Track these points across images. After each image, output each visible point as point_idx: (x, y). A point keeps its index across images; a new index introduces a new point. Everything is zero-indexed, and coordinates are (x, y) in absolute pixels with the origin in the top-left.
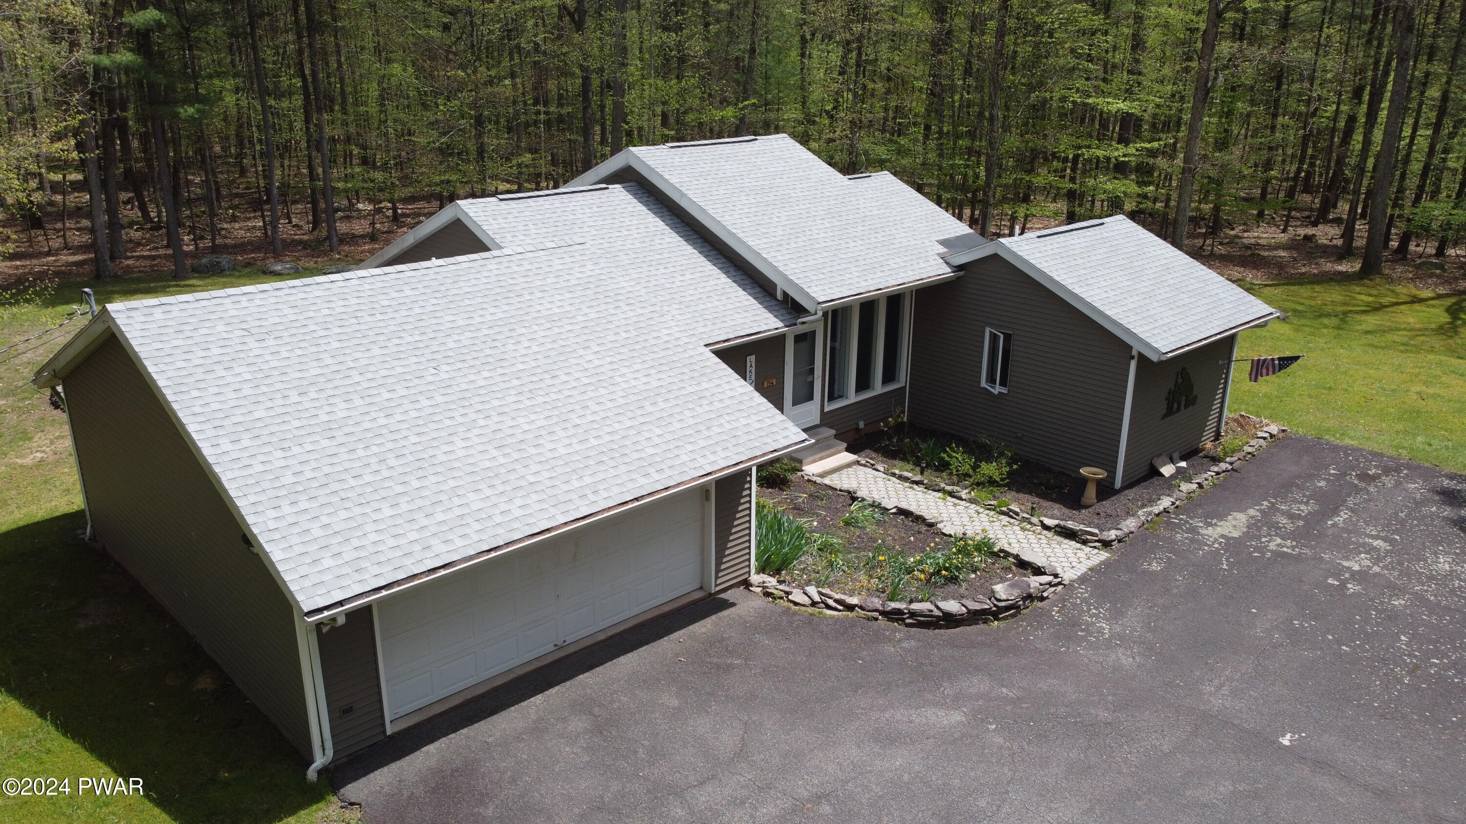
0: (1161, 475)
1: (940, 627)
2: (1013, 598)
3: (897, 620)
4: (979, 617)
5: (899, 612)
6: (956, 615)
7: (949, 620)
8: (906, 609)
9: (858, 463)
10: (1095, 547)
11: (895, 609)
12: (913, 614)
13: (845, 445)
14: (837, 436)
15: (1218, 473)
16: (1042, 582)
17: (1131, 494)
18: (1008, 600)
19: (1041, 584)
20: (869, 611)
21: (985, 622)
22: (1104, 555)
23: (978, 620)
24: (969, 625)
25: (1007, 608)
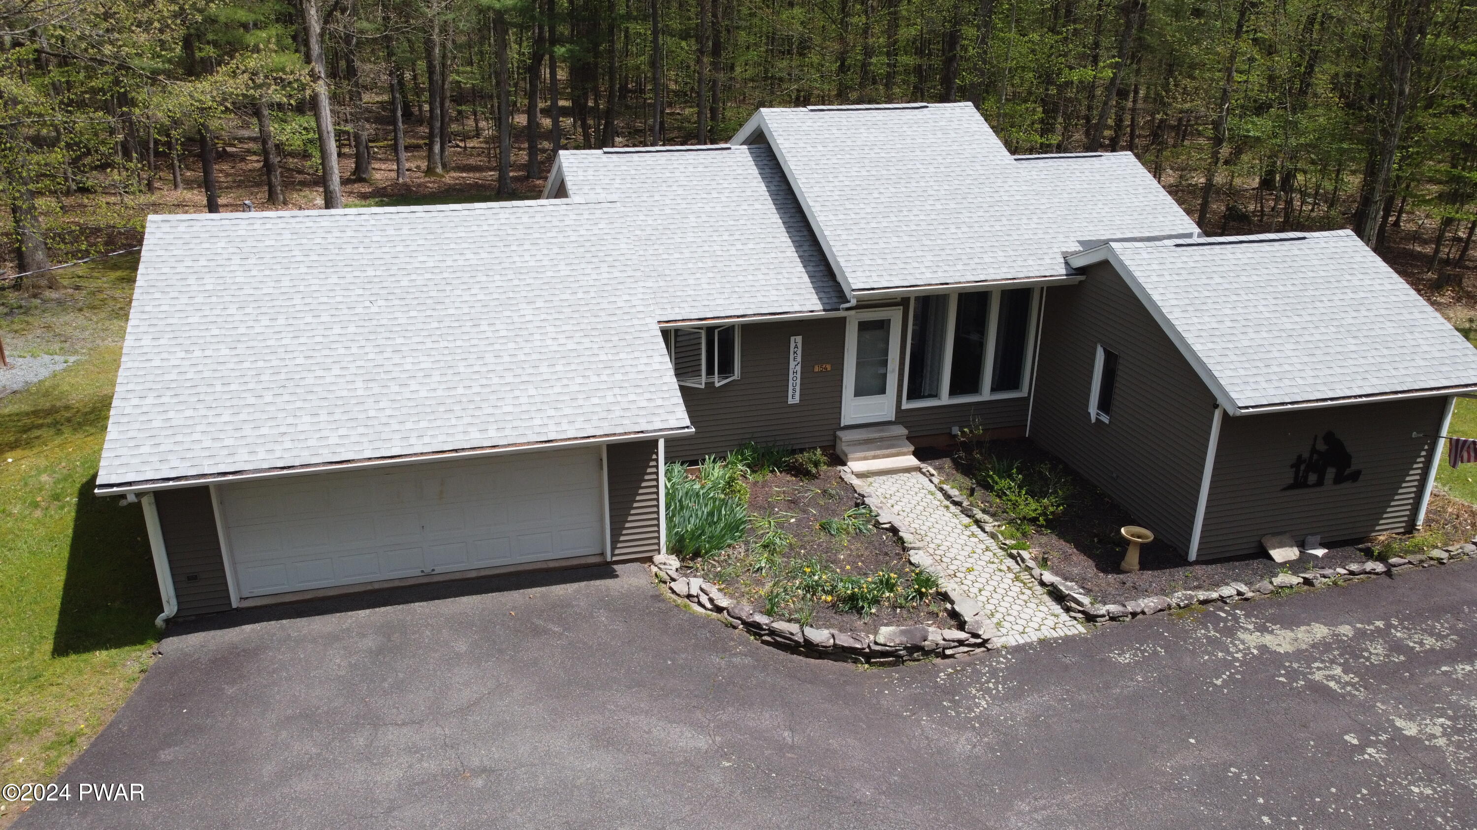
0: (1270, 558)
1: (800, 654)
2: (892, 644)
3: (755, 634)
4: (849, 655)
5: (757, 626)
6: (817, 645)
7: (811, 649)
8: (766, 625)
9: (919, 470)
10: (1075, 618)
11: (755, 622)
12: (772, 632)
13: (912, 448)
14: (909, 438)
15: (1352, 573)
16: (947, 637)
17: (1199, 570)
18: (885, 645)
19: (944, 639)
20: (732, 617)
21: (856, 661)
22: (1079, 629)
23: (847, 658)
24: (836, 661)
25: (884, 654)
